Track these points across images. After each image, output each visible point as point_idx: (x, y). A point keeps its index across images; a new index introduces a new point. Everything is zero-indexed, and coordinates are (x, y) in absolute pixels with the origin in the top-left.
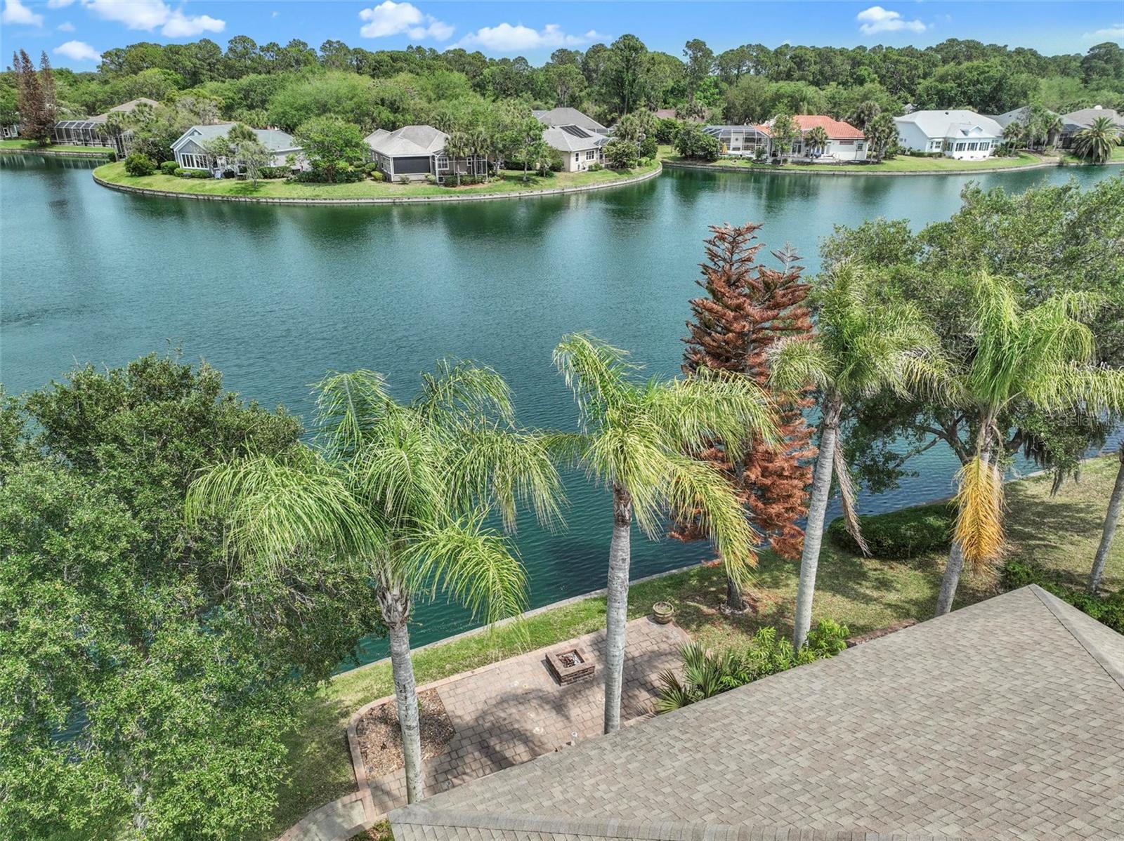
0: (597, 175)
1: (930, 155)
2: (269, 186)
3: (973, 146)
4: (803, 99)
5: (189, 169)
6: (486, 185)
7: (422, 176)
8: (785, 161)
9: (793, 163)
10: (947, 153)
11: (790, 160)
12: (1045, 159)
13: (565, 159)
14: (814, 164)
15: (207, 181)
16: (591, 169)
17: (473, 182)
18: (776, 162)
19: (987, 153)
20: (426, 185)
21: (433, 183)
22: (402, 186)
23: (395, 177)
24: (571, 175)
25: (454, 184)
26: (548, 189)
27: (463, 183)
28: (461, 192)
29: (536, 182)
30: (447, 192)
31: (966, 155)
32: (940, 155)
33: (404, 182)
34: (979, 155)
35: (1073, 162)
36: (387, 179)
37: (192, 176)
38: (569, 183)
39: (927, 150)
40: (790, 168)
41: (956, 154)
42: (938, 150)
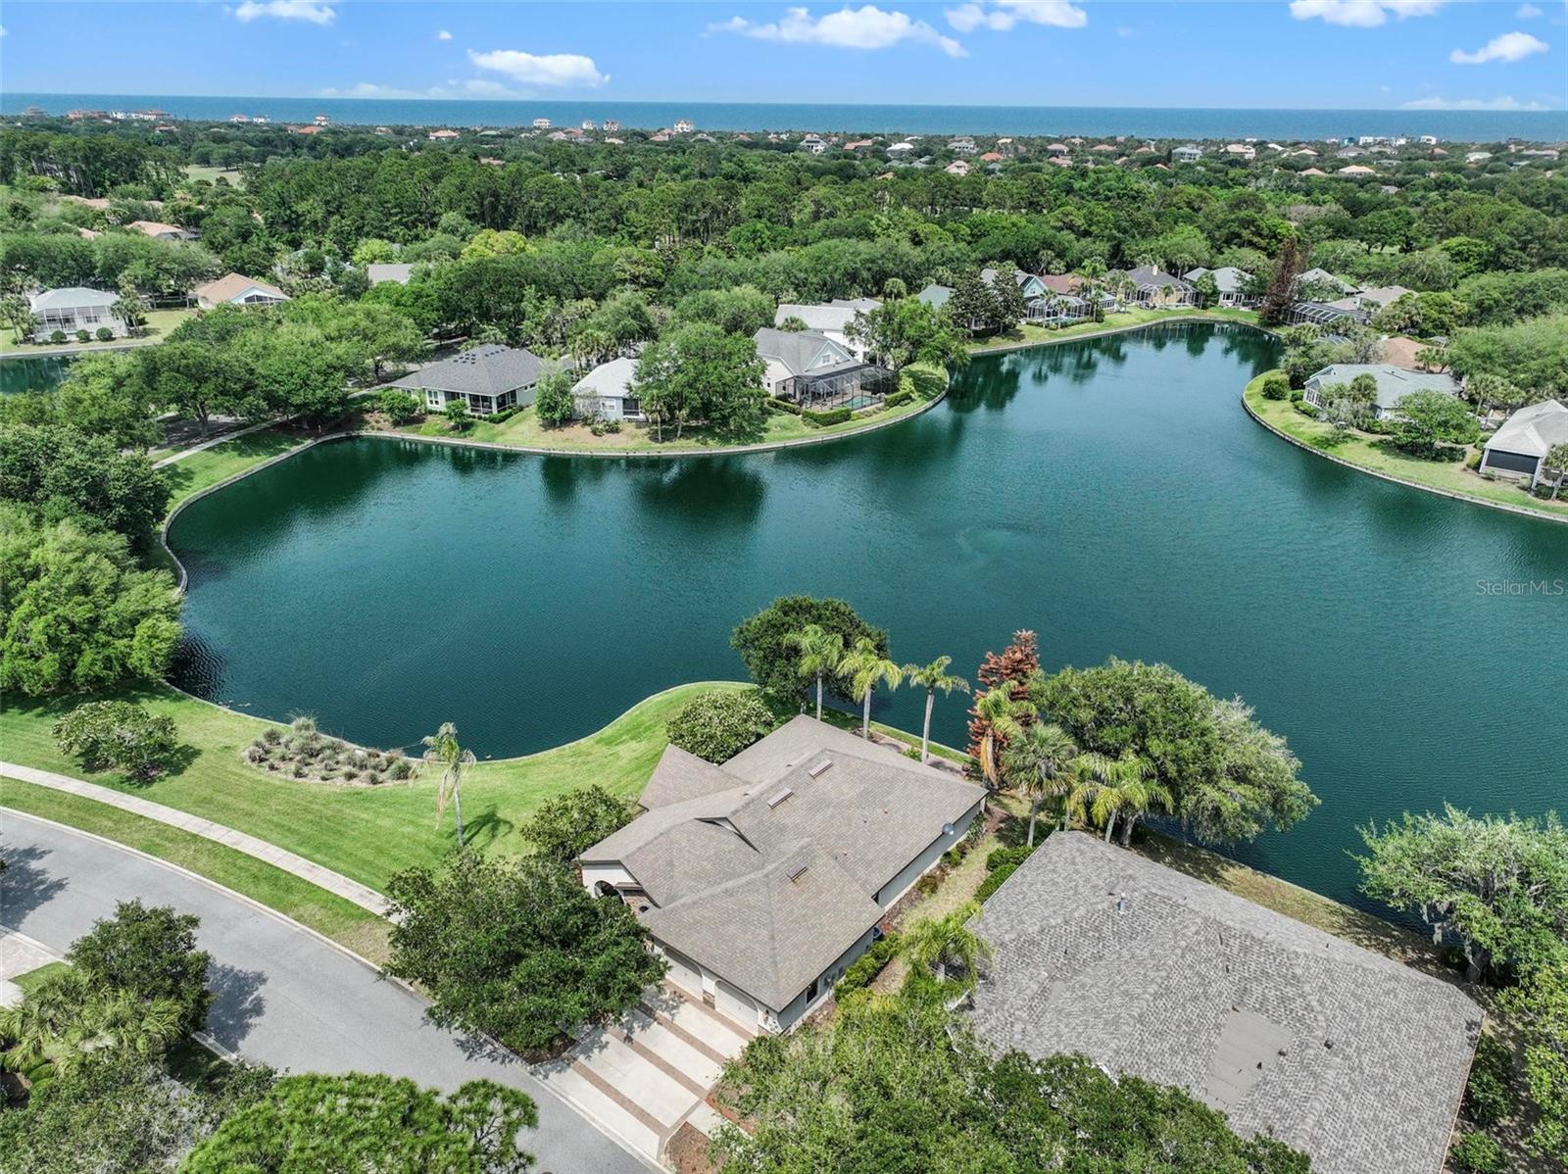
2: (1351, 444)
5: (1306, 404)
15: (1309, 422)
20: (1513, 490)
21: (1523, 488)
22: (1488, 482)
25: (1546, 497)
33: (1489, 478)
36: (1477, 468)
37: (1304, 412)
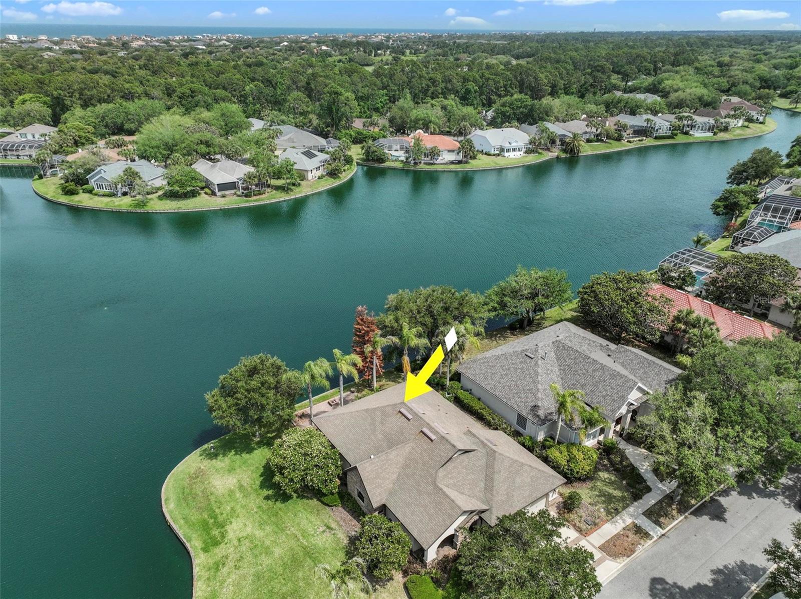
0: (322, 182)
1: (494, 155)
2: (152, 202)
3: (514, 150)
4: (430, 122)
5: (102, 191)
6: (267, 195)
7: (233, 191)
8: (420, 163)
9: (425, 163)
10: (502, 153)
11: (423, 162)
12: (550, 154)
13: (306, 174)
14: (435, 164)
15: (113, 199)
16: (319, 178)
17: (260, 194)
18: (416, 164)
19: (522, 153)
20: (235, 197)
21: (239, 196)
22: (223, 199)
23: (218, 193)
24: (309, 183)
25: (250, 196)
26: (297, 193)
27: (255, 195)
28: (255, 201)
29: (292, 190)
30: (247, 201)
31: (512, 155)
32: (498, 155)
33: (223, 196)
34: (518, 154)
35: (563, 155)
36: (214, 194)
37: (104, 196)
38: (309, 189)
39: (492, 152)
40: (422, 167)
41: (506, 154)
42: (498, 152)
